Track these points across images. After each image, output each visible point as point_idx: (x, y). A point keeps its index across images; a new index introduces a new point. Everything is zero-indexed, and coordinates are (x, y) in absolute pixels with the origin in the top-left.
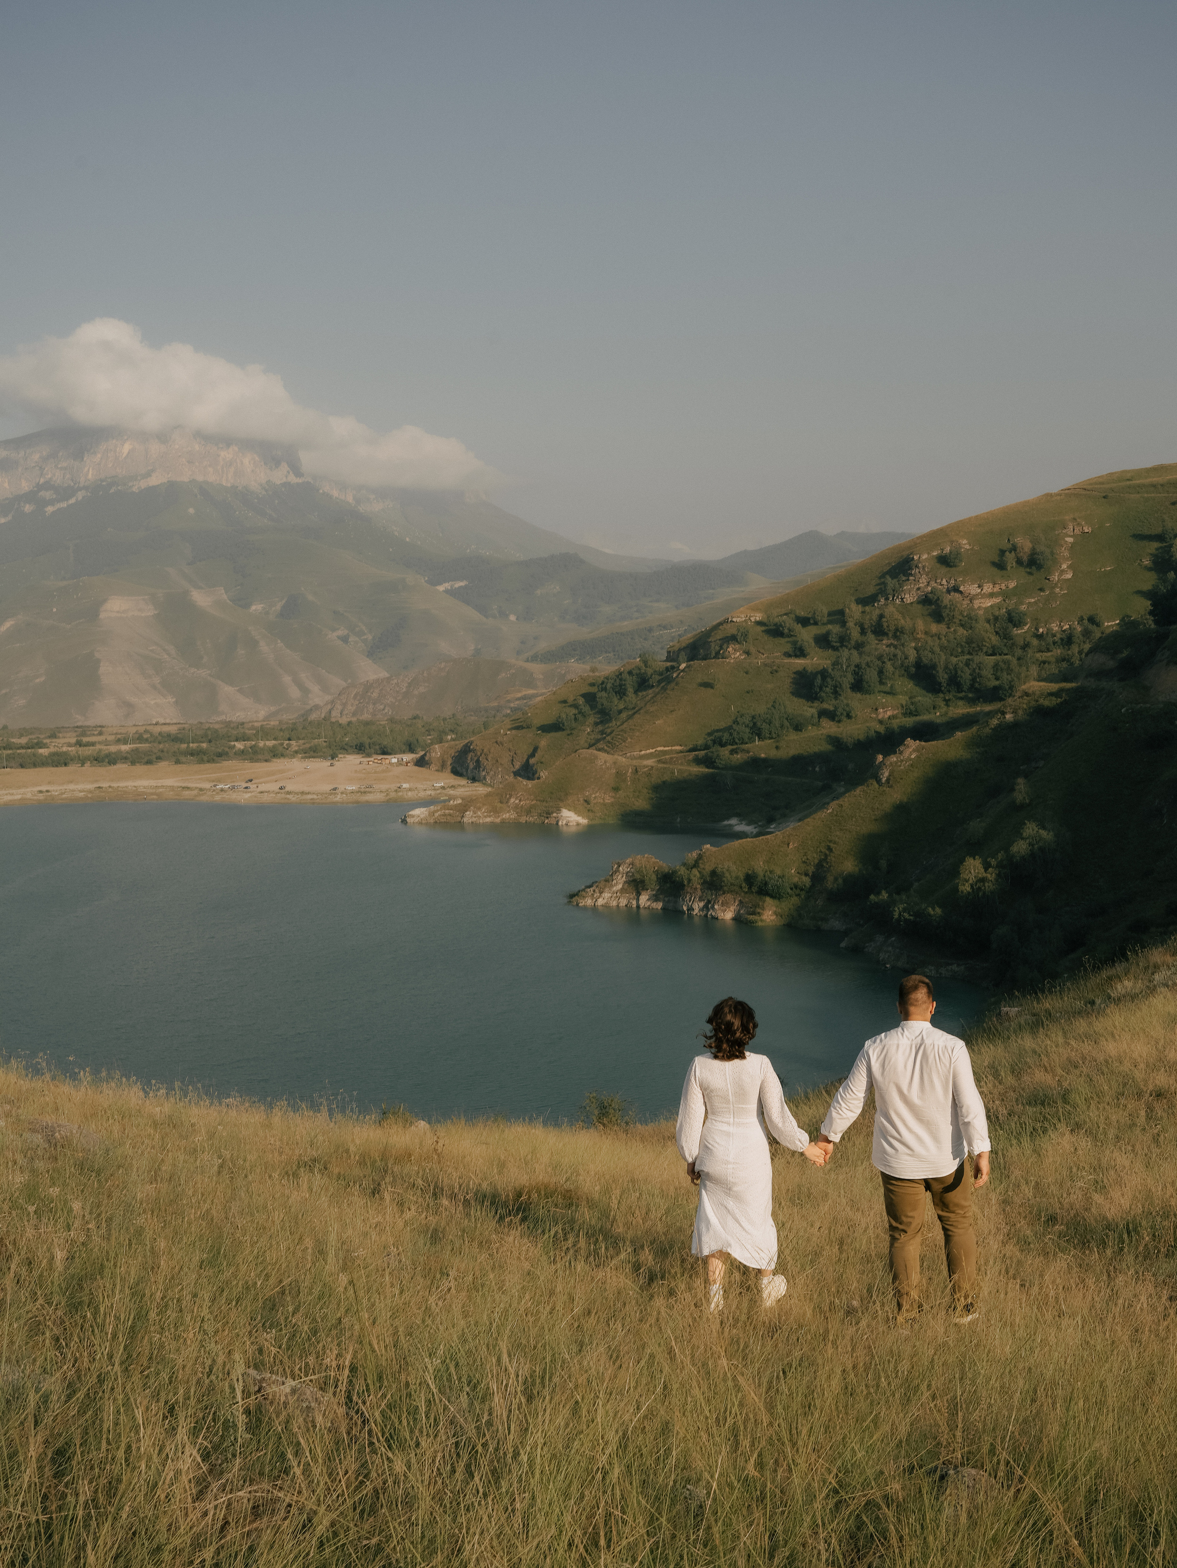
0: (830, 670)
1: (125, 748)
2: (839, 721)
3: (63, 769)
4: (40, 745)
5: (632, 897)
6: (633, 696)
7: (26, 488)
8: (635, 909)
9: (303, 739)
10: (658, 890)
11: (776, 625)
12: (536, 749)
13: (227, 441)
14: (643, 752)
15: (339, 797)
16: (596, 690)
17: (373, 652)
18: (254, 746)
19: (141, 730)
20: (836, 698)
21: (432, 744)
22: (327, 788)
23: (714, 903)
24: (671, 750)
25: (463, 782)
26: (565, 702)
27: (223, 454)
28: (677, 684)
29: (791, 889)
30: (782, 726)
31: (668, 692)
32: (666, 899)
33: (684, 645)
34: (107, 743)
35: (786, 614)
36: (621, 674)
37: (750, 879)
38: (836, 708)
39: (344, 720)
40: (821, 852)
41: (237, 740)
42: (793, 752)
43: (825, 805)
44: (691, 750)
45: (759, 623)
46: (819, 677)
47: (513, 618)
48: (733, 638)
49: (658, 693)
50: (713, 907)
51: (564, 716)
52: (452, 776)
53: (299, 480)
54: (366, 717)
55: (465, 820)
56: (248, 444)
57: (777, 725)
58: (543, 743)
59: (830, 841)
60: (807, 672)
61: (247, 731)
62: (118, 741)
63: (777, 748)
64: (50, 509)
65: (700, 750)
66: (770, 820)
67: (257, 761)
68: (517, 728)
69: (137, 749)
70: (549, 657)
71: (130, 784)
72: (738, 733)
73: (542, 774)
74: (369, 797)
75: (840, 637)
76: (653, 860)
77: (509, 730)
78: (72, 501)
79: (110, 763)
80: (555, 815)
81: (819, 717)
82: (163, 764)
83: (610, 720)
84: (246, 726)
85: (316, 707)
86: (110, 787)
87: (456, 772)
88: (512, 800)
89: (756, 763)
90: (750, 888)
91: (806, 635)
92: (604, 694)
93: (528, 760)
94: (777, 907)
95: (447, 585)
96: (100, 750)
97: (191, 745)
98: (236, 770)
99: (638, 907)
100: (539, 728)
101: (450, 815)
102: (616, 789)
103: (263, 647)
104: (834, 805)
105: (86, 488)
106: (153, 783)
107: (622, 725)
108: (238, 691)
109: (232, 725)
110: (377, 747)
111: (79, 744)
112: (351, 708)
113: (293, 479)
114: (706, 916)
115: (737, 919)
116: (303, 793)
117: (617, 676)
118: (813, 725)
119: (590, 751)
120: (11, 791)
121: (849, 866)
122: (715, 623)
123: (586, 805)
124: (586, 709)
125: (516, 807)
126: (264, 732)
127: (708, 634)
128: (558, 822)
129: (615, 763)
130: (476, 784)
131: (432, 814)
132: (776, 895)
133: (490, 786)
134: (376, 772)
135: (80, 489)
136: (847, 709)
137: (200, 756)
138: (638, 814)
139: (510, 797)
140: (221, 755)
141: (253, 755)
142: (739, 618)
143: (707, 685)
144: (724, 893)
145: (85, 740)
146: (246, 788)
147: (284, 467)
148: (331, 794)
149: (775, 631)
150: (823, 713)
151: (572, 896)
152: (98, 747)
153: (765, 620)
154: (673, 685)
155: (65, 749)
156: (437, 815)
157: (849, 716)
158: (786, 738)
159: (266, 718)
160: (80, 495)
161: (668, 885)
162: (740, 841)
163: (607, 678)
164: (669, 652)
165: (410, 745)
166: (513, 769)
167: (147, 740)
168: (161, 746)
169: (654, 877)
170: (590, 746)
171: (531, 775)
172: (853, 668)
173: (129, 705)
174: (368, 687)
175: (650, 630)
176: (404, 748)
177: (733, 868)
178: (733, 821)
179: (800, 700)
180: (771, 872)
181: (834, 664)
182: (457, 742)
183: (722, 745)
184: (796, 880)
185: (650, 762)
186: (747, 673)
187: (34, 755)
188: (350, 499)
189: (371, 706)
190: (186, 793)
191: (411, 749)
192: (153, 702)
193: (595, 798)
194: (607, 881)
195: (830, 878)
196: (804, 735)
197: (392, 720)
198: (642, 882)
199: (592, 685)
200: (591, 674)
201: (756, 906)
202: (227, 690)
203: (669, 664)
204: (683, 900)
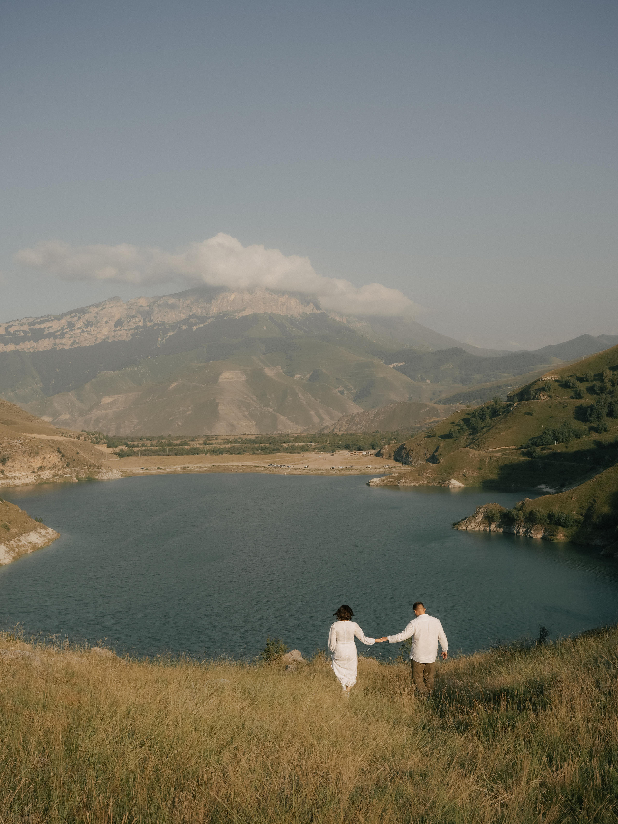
0: (595, 406)
1: (228, 446)
2: (600, 433)
3: (197, 456)
4: (186, 444)
5: (487, 525)
6: (490, 420)
7: (184, 317)
8: (488, 532)
9: (318, 442)
10: (501, 522)
11: (566, 381)
12: (438, 448)
13: (282, 293)
14: (494, 449)
15: (335, 472)
16: (470, 417)
17: (357, 399)
18: (293, 445)
19: (237, 437)
20: (598, 421)
21: (384, 445)
22: (329, 467)
23: (531, 529)
24: (510, 448)
25: (400, 465)
26: (453, 423)
27: (281, 299)
28: (513, 413)
29: (573, 522)
30: (569, 436)
31: (508, 417)
32: (505, 527)
33: (516, 393)
34: (219, 444)
35: (571, 376)
36: (483, 408)
37: (550, 516)
38: (599, 425)
39: (340, 433)
40: (590, 502)
41: (284, 443)
42: (575, 449)
43: (592, 478)
44: (520, 448)
45: (556, 381)
46: (589, 408)
47: (428, 381)
48: (543, 389)
49: (503, 418)
50: (530, 532)
51: (453, 430)
52: (394, 462)
53: (319, 312)
54: (352, 431)
55: (400, 484)
56: (293, 294)
57: (566, 435)
58: (442, 444)
59: (595, 497)
60: (583, 406)
61: (290, 438)
62: (225, 443)
63: (566, 447)
64: (195, 328)
65: (525, 448)
66: (563, 486)
67: (294, 453)
68: (429, 437)
69: (234, 447)
70: (447, 401)
71: (229, 464)
72: (545, 439)
73: (441, 460)
74: (351, 472)
75: (600, 388)
76: (498, 506)
77: (424, 438)
78: (206, 323)
79: (220, 454)
80: (447, 482)
81: (589, 431)
82: (247, 454)
83: (477, 433)
84: (290, 435)
85: (327, 427)
86: (219, 465)
87: (396, 460)
88: (425, 474)
89: (555, 455)
90: (550, 522)
91: (582, 387)
92: (474, 419)
93: (434, 454)
94: (565, 532)
95: (394, 365)
96: (215, 447)
97: (261, 445)
98: (283, 458)
99: (490, 531)
100: (440, 437)
101: (392, 482)
102: (480, 469)
103: (301, 396)
104: (597, 476)
105: (212, 317)
106: (241, 464)
107: (483, 435)
108: (287, 419)
109: (283, 435)
110: (356, 447)
111: (205, 444)
112: (344, 428)
113: (316, 311)
114: (526, 536)
115: (543, 538)
116: (316, 470)
117: (481, 410)
118: (586, 435)
119: (466, 448)
120: (170, 467)
121: (606, 510)
122: (533, 381)
123: (463, 477)
124: (465, 427)
125: (427, 478)
126: (298, 439)
127: (529, 387)
128: (449, 485)
129: (479, 455)
130: (407, 466)
131: (383, 481)
132: (565, 525)
133: (414, 467)
134: (355, 459)
135: (210, 317)
136: (605, 426)
137: (265, 451)
138: (491, 481)
139: (424, 473)
140: (276, 450)
141: (292, 450)
142: (546, 379)
143: (529, 414)
144: (536, 524)
145: (208, 442)
146: (288, 467)
147: (311, 305)
148: (331, 470)
149: (565, 385)
150: (591, 429)
151: (454, 525)
152: (214, 445)
153: (560, 379)
154: (510, 414)
155: (197, 446)
156: (385, 481)
157: (606, 430)
158: (571, 442)
159: (302, 432)
160: (210, 321)
161: (506, 519)
162: (545, 496)
163: (475, 410)
164: (508, 397)
165: (373, 446)
166: (426, 458)
167: (239, 442)
168: (246, 445)
169: (498, 515)
170: (467, 446)
171: (435, 461)
172: (607, 404)
173: (233, 426)
174: (353, 416)
175: (500, 387)
176: (370, 447)
177: (541, 510)
178: (543, 486)
179: (579, 422)
180: (562, 513)
181: (597, 403)
182: (397, 444)
183: (537, 446)
184: (576, 517)
185: (498, 455)
186: (550, 407)
187: (182, 449)
188: (345, 321)
189: (355, 427)
190: (258, 469)
191: (374, 448)
192: (244, 424)
193: (469, 473)
194: (473, 517)
195: (595, 517)
196: (581, 440)
197: (364, 433)
198: (492, 517)
199: (468, 414)
200: (467, 408)
201: (554, 531)
202: (282, 418)
203: (508, 403)
204: (514, 527)
